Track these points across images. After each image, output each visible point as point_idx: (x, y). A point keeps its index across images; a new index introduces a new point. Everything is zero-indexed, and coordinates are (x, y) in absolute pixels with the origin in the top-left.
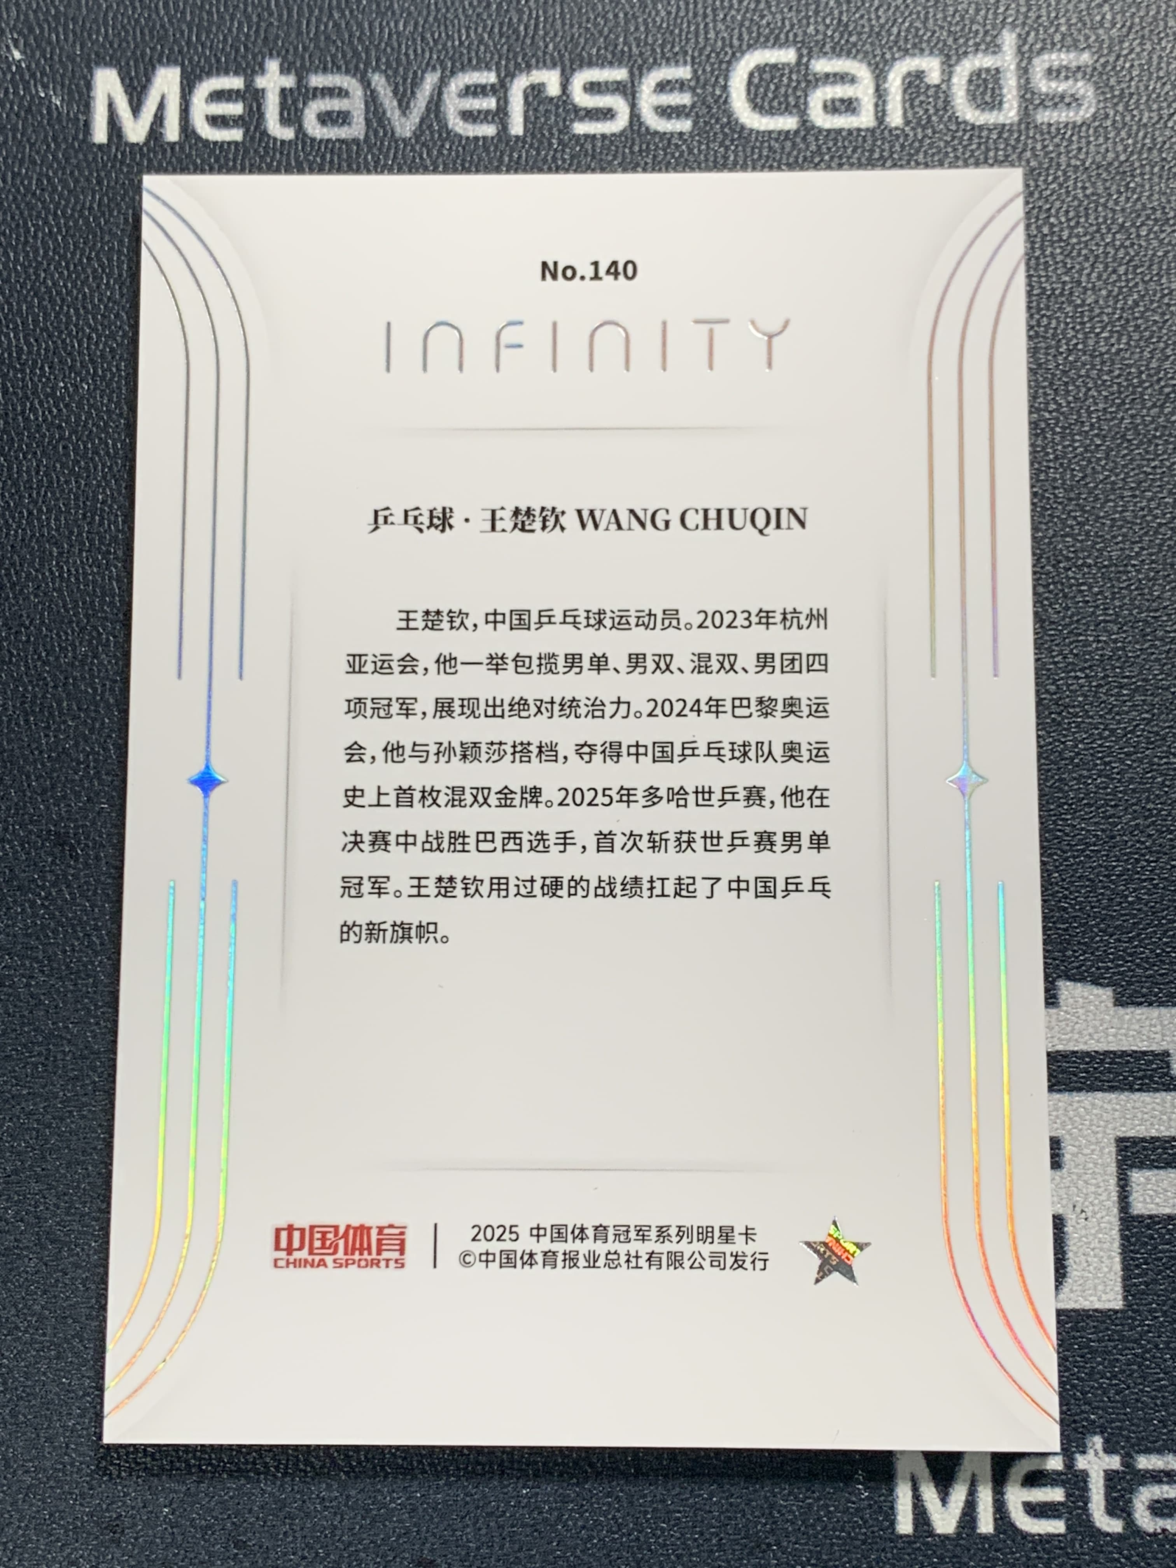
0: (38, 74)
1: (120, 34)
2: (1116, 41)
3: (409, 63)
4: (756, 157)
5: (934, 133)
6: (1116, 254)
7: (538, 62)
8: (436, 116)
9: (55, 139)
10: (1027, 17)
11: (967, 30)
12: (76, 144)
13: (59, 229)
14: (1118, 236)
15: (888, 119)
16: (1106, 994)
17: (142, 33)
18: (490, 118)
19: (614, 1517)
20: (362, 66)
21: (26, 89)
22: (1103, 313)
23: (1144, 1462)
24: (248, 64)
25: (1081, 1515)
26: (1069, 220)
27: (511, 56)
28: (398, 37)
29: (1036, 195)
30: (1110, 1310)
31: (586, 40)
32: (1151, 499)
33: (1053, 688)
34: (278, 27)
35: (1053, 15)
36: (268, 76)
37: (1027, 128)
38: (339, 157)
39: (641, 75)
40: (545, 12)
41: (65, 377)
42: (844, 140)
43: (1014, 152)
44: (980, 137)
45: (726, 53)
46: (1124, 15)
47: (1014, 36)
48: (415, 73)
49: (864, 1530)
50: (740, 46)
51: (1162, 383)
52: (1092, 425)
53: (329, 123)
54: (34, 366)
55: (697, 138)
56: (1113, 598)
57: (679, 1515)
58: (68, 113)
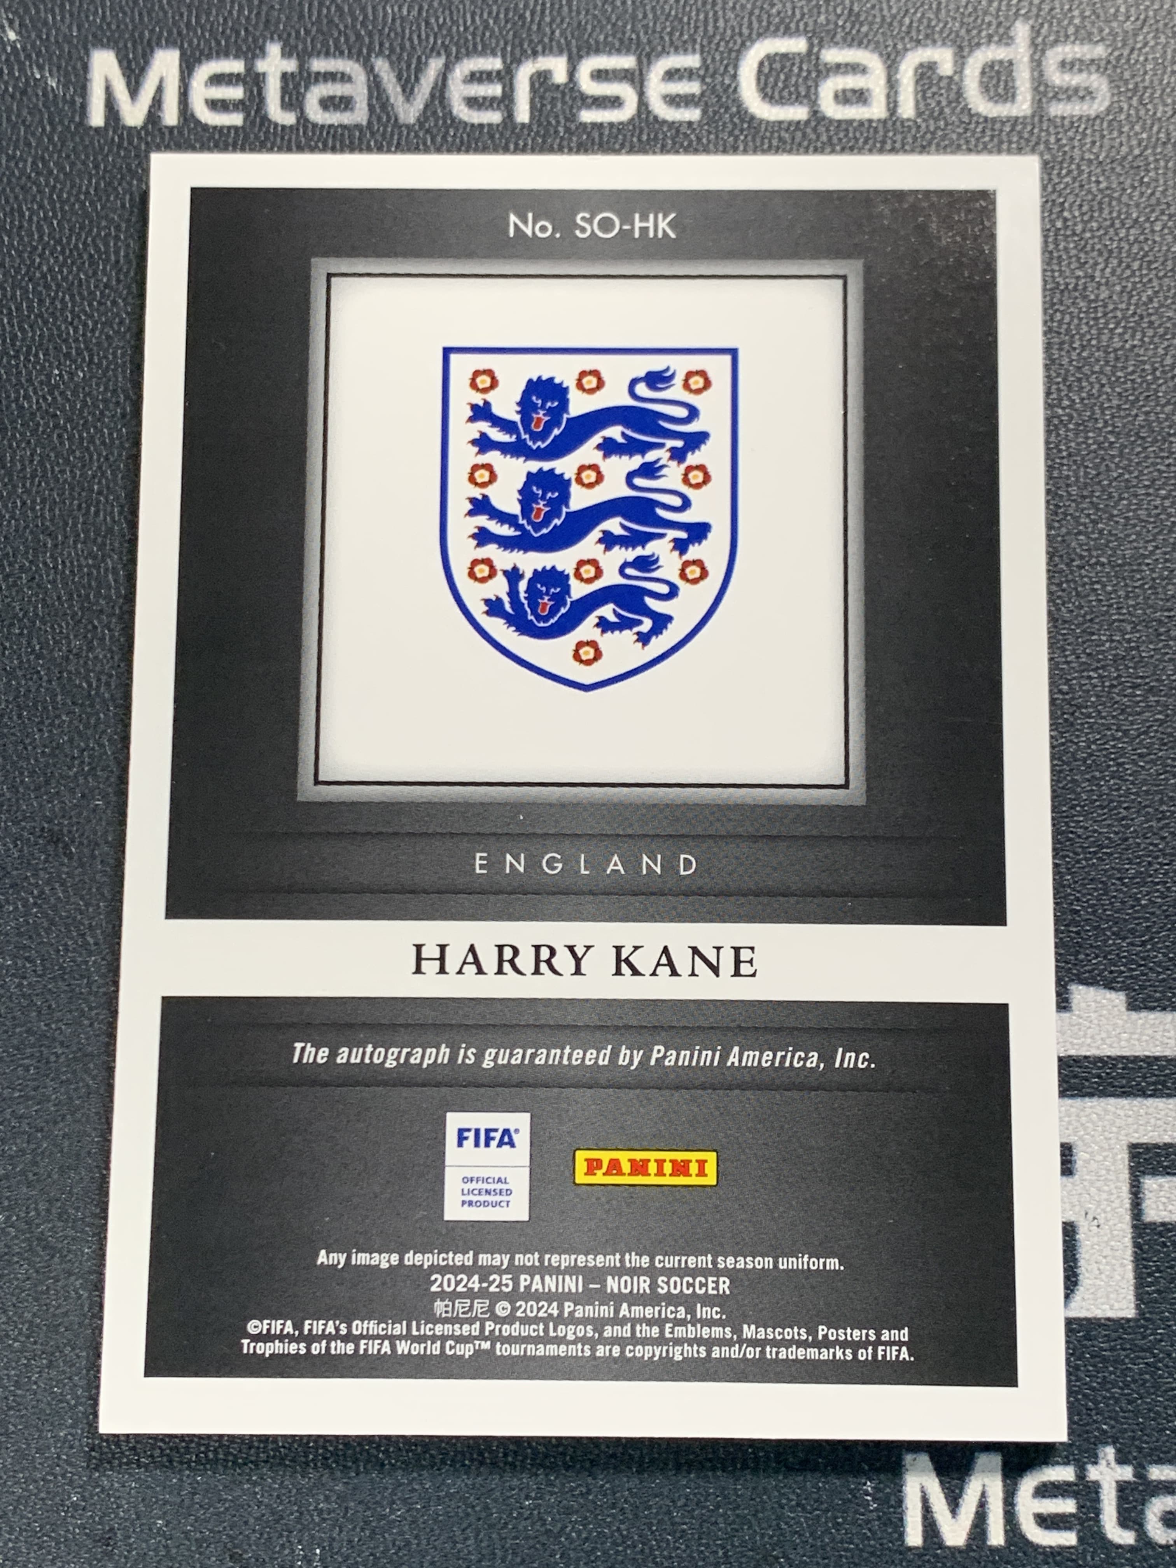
0: (34, 56)
1: (117, 15)
2: (1131, 33)
3: (413, 48)
4: (766, 146)
5: (947, 124)
6: (1130, 249)
7: (544, 49)
8: (441, 102)
9: (51, 123)
10: (1040, 9)
11: (979, 21)
12: (73, 127)
13: (55, 214)
14: (1132, 231)
15: (900, 110)
16: (1119, 999)
17: (140, 14)
18: (495, 105)
19: (619, 1529)
20: (365, 51)
21: (22, 70)
22: (1116, 309)
23: (1157, 1473)
24: (249, 48)
25: (1092, 1527)
26: (1083, 214)
27: (517, 41)
28: (402, 22)
29: (1051, 188)
30: (1122, 1319)
31: (594, 27)
33: (1066, 688)
34: (280, 10)
35: (1067, 7)
36: (268, 60)
37: (1041, 121)
38: (341, 140)
39: (649, 63)
41: (60, 364)
42: (855, 130)
43: (1028, 143)
44: (993, 130)
45: (735, 43)
46: (1138, 8)
47: (1027, 27)
49: (872, 1542)
50: (750, 34)
52: (1106, 422)
53: (332, 108)
54: (28, 352)
55: (706, 127)
56: (1127, 597)
57: (684, 1527)
58: (64, 95)
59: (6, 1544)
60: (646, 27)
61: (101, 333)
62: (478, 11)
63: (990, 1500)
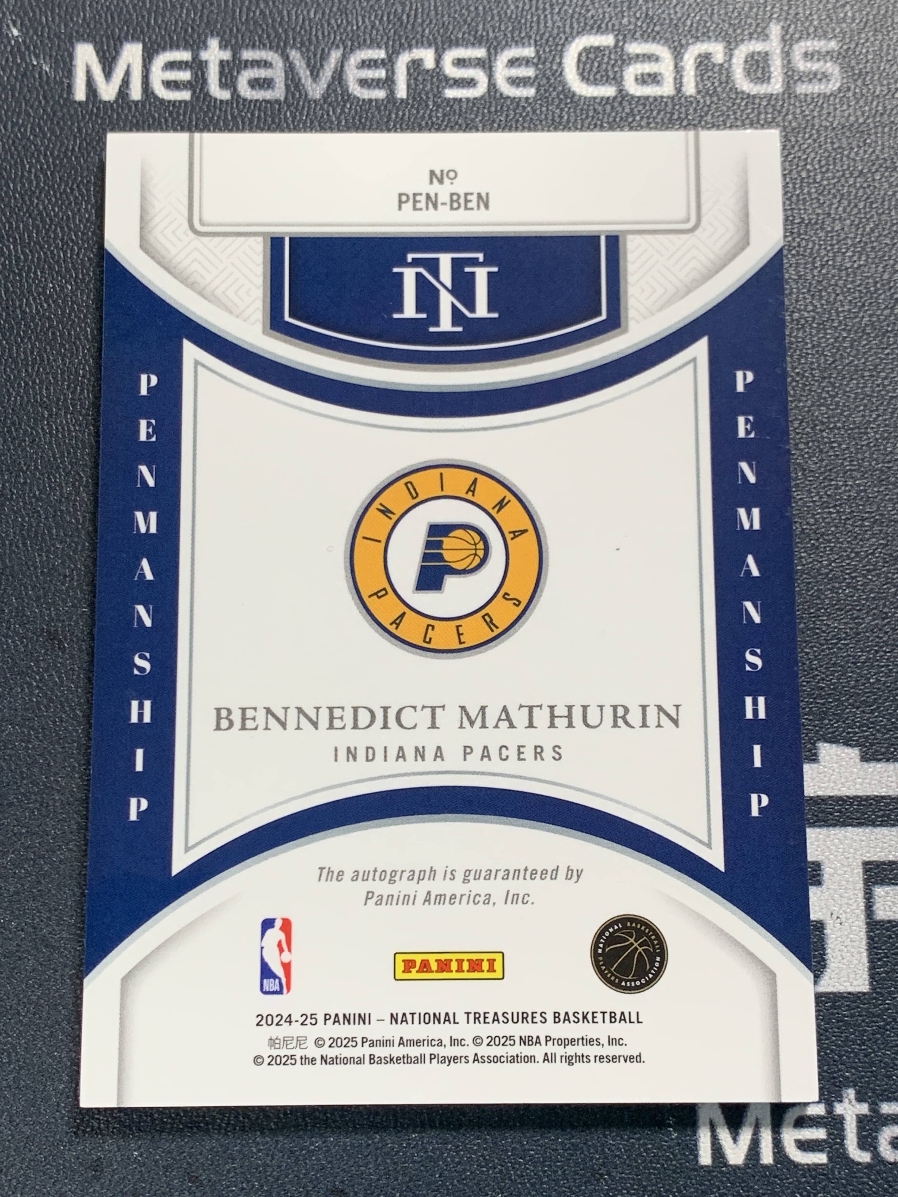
0: (32, 48)
1: (95, 16)
2: (856, 33)
3: (318, 42)
4: (584, 116)
5: (719, 100)
6: (857, 193)
7: (417, 43)
8: (339, 83)
9: (45, 98)
10: (788, 14)
11: (743, 23)
12: (62, 102)
13: (48, 166)
14: (858, 180)
15: (684, 89)
16: (854, 753)
17: (113, 18)
18: (381, 85)
19: (483, 1155)
20: (282, 44)
21: (22, 58)
22: (847, 237)
23: (887, 1108)
24: (194, 41)
25: (839, 1149)
26: (821, 167)
27: (397, 37)
28: (310, 22)
29: (796, 148)
30: (859, 993)
31: (454, 27)
32: (886, 378)
33: (812, 521)
34: (217, 13)
35: (808, 12)
36: (210, 51)
37: (789, 97)
38: (265, 114)
39: (496, 54)
40: (423, 5)
41: (53, 279)
42: (651, 104)
43: (779, 116)
44: (754, 104)
45: (561, 38)
46: (861, 14)
47: (779, 27)
48: (323, 50)
49: (674, 1163)
50: (571, 33)
51: (892, 291)
52: (840, 322)
53: (257, 87)
54: (29, 271)
55: (539, 102)
56: (857, 453)
57: (532, 1152)
58: (55, 77)
59: (18, 1171)
60: (493, 26)
61: (84, 256)
62: (367, 15)
63: (762, 1130)
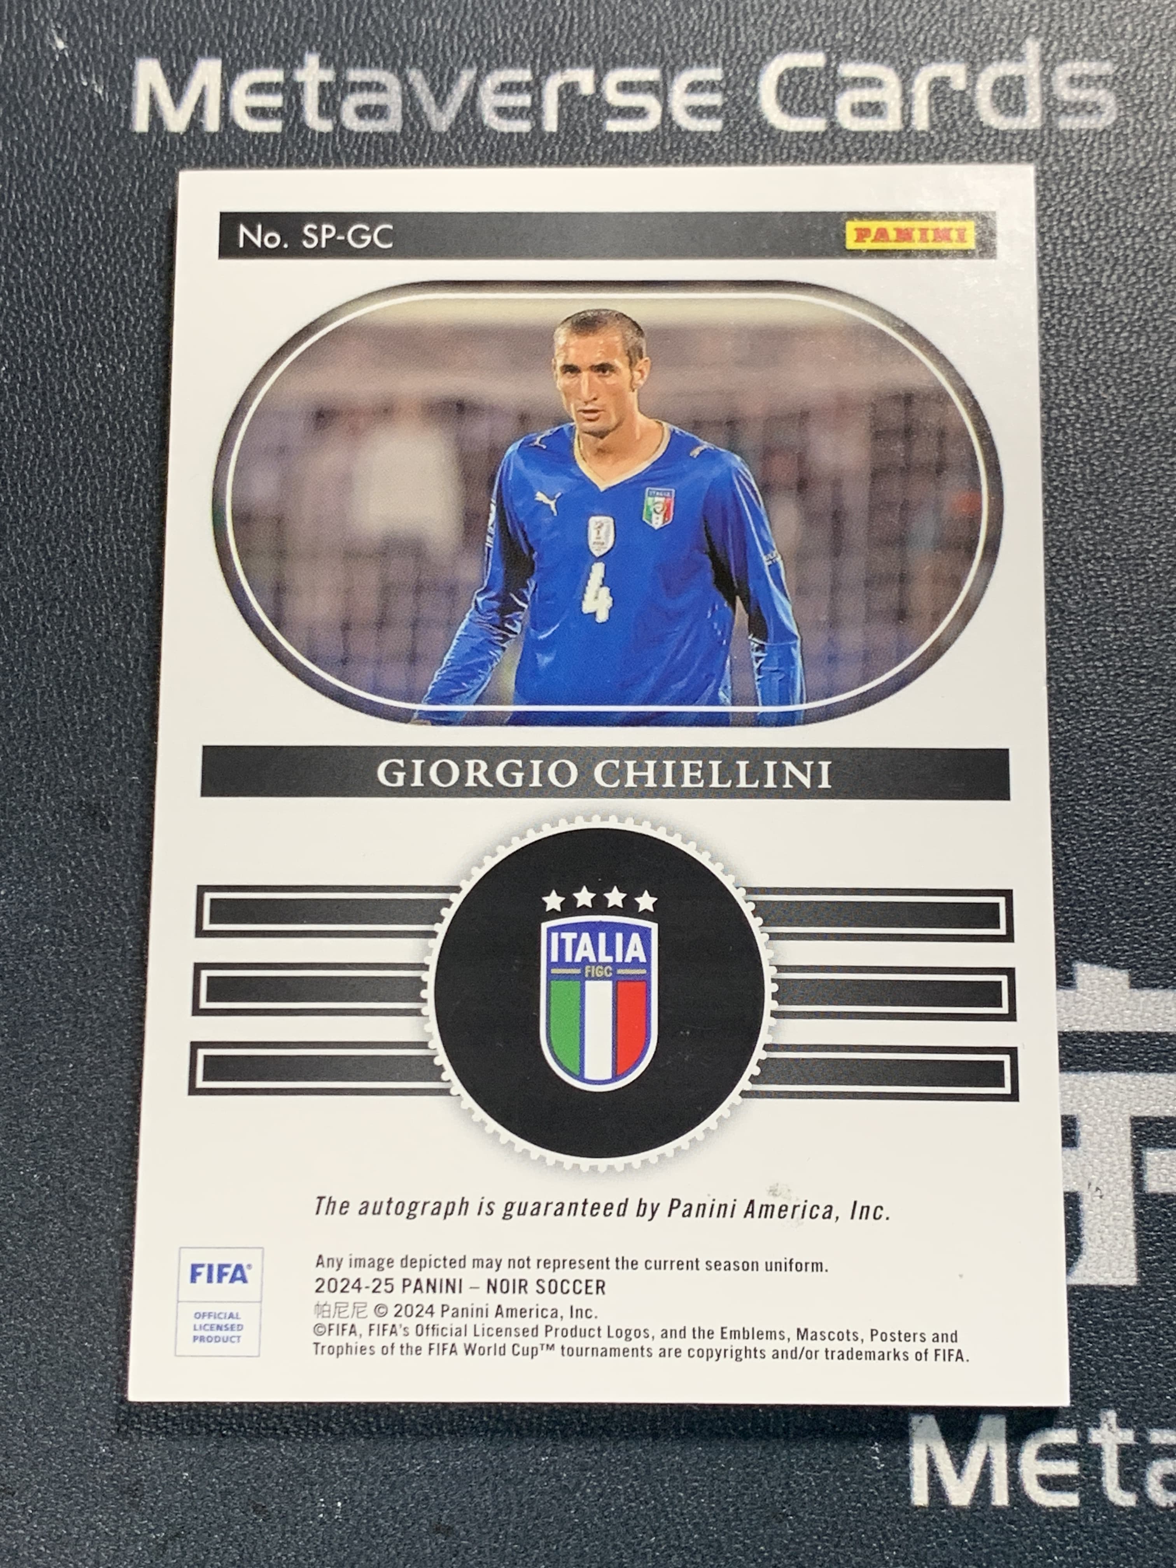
0: (81, 64)
1: (162, 26)
2: (1137, 52)
3: (445, 59)
4: (784, 157)
5: (959, 136)
6: (1135, 257)
7: (572, 61)
8: (472, 111)
9: (97, 128)
10: (1050, 28)
11: (991, 38)
12: (118, 133)
13: (100, 215)
14: (1138, 240)
15: (914, 123)
16: (1122, 977)
17: (184, 26)
18: (524, 114)
19: (632, 1486)
20: (399, 62)
21: (70, 78)
22: (1122, 313)
23: (1158, 1437)
24: (288, 59)
25: (1094, 1488)
26: (1089, 223)
27: (546, 55)
28: (435, 35)
29: (1058, 199)
30: (1124, 1286)
31: (620, 41)
33: (1071, 677)
34: (318, 23)
35: (1075, 26)
36: (306, 70)
37: (1050, 134)
38: (376, 149)
39: (673, 75)
40: (580, 13)
41: (103, 357)
42: (871, 142)
43: (1036, 157)
44: (1004, 142)
45: (756, 57)
46: (1144, 27)
47: (1038, 45)
48: (452, 69)
49: (880, 1501)
50: (770, 50)
52: (1112, 422)
53: (367, 117)
54: (73, 347)
55: (727, 138)
56: (1131, 591)
57: (696, 1484)
58: (110, 102)
59: (35, 1495)
60: (670, 41)
61: (142, 329)
62: (509, 26)
63: (994, 1462)
